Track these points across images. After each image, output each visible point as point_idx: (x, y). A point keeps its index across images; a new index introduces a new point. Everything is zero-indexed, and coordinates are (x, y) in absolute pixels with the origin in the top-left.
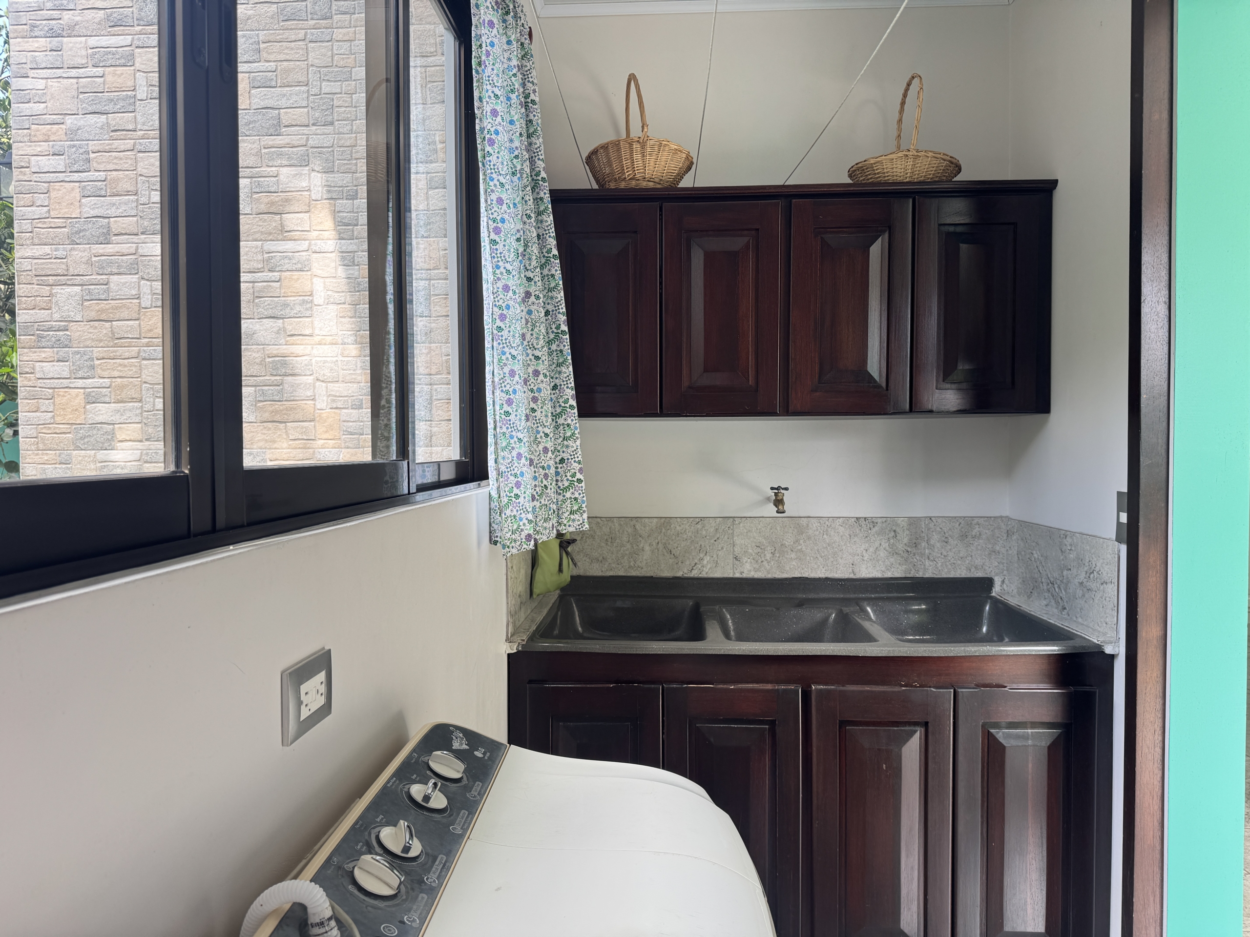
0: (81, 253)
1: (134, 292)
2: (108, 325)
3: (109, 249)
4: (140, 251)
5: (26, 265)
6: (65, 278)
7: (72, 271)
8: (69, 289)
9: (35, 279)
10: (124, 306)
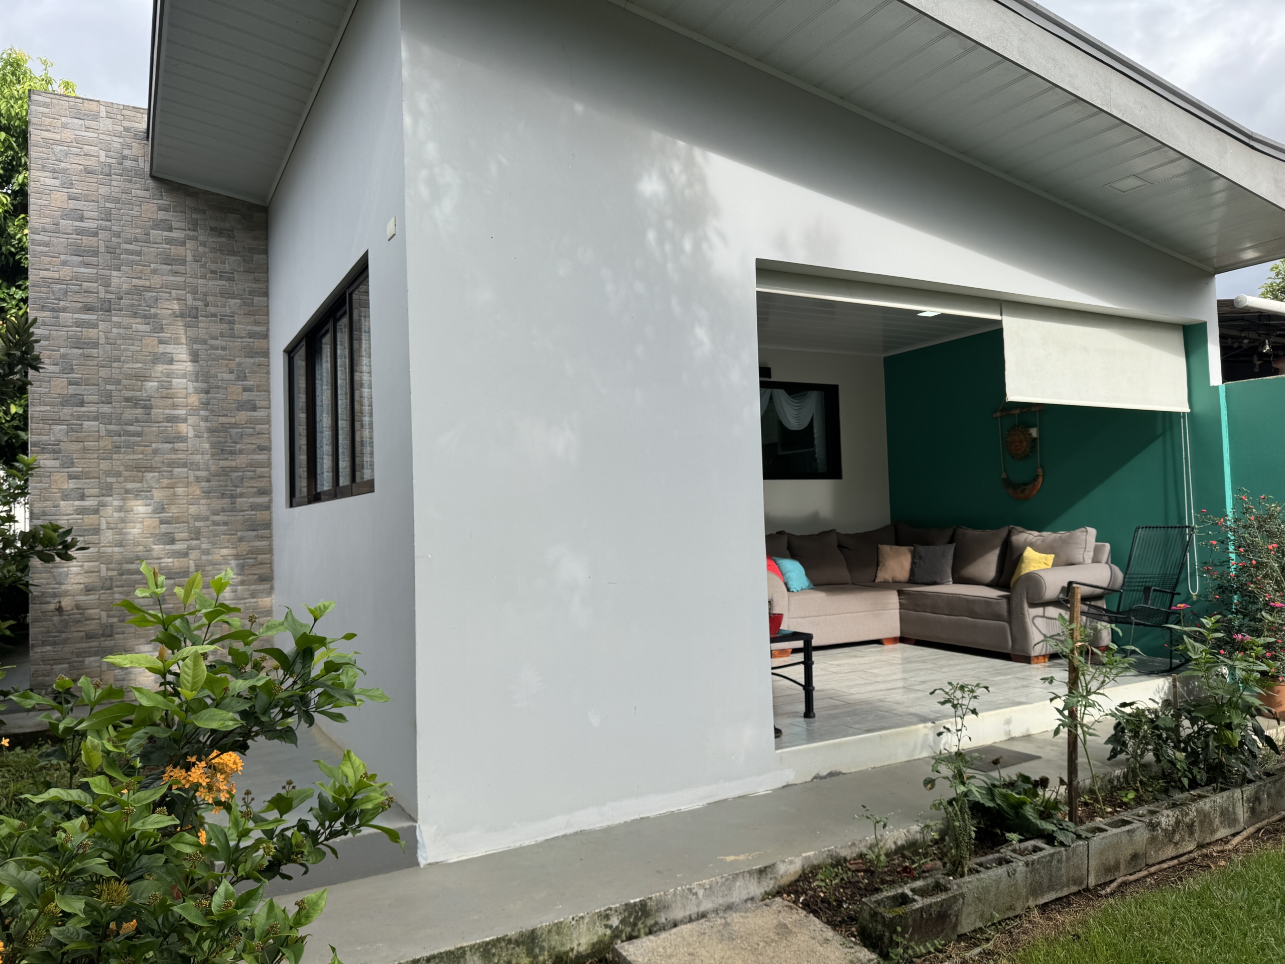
0: (67, 411)
1: (96, 429)
2: (82, 444)
3: (83, 409)
4: (100, 411)
5: (36, 415)
6: (58, 421)
7: (62, 418)
8: (60, 427)
9: (41, 422)
10: (91, 435)
